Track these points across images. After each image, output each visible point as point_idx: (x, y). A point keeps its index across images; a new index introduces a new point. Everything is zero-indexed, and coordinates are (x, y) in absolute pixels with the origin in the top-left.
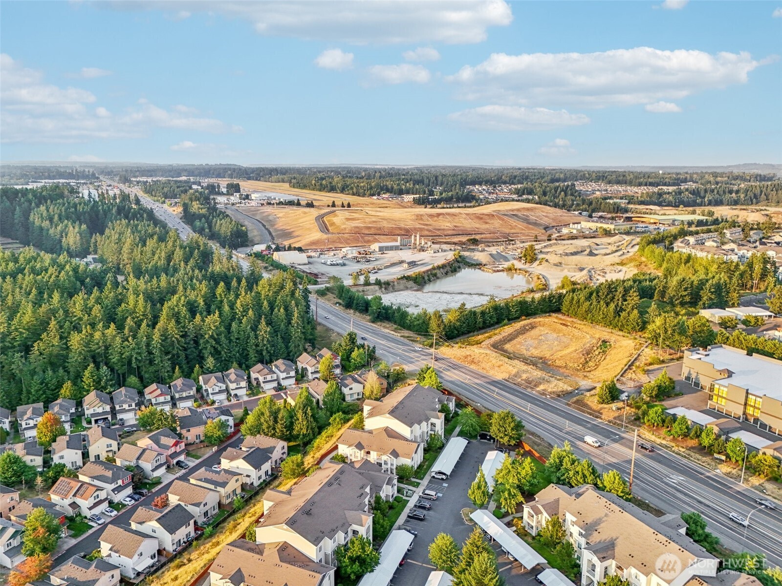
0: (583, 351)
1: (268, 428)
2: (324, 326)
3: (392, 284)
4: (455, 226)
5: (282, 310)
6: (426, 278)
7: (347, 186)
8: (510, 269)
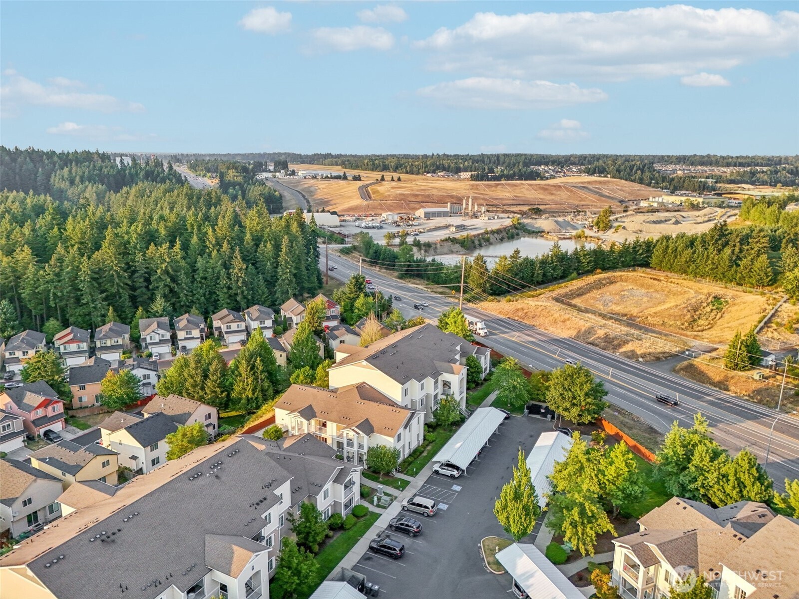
0: (687, 307)
1: (194, 386)
2: (337, 280)
3: (434, 246)
4: (516, 196)
5: (269, 245)
6: (477, 242)
7: (401, 165)
8: (579, 237)
